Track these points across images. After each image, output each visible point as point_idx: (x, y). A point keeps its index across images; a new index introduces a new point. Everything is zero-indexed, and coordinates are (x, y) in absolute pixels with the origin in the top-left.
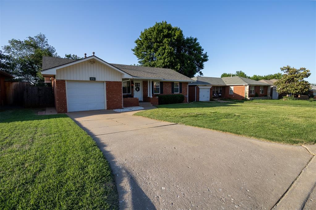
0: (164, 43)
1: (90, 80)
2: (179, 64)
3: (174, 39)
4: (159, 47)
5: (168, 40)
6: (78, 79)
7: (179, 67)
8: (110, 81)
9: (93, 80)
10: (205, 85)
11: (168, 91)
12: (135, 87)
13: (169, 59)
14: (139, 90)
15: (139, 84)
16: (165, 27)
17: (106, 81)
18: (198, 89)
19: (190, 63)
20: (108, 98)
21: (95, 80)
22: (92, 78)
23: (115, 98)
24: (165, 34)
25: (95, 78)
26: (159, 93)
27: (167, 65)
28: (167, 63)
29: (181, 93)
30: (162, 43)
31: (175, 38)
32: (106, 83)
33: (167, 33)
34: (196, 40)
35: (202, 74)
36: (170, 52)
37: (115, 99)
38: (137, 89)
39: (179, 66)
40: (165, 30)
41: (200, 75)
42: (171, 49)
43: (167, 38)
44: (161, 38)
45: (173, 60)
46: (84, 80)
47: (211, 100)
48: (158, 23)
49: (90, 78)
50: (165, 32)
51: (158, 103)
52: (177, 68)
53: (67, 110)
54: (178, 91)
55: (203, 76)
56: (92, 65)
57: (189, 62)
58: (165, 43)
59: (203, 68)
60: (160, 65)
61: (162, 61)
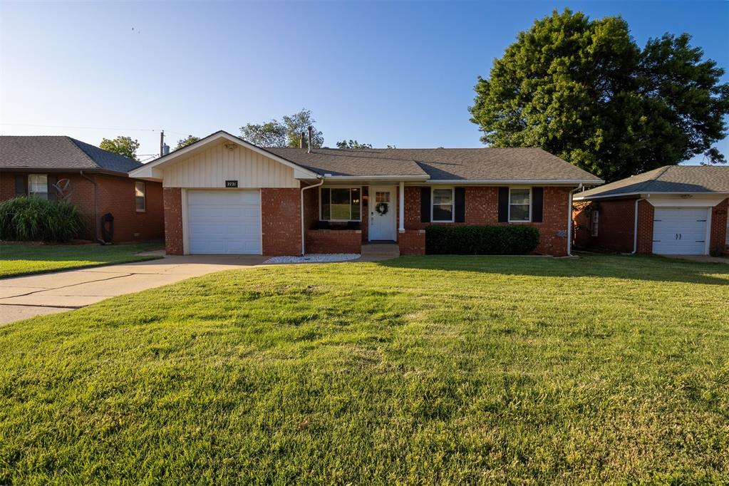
0: (551, 75)
1: (227, 186)
2: (599, 132)
3: (587, 55)
4: (534, 87)
5: (562, 63)
6: (203, 186)
7: (600, 140)
8: (271, 188)
9: (232, 186)
10: (684, 197)
11: (483, 215)
12: (373, 203)
13: (564, 119)
14: (385, 212)
15: (388, 193)
16: (560, 26)
17: (262, 189)
18: (648, 210)
19: (647, 123)
20: (266, 228)
21: (236, 186)
22: (230, 182)
23: (283, 230)
24: (554, 47)
25: (236, 182)
26: (451, 219)
27: (555, 137)
28: (557, 131)
29: (540, 221)
30: (547, 74)
31: (590, 50)
32: (262, 193)
33: (563, 41)
34: (683, 41)
35: (722, 156)
36: (569, 97)
37: (282, 232)
38: (382, 209)
39: (599, 136)
40: (554, 35)
41: (713, 160)
42: (571, 89)
43: (560, 57)
44: (542, 60)
45: (578, 121)
46: (214, 186)
47: (714, 253)
48: (540, 21)
49: (227, 182)
50: (557, 39)
51: (424, 248)
52: (593, 144)
53: (182, 248)
54: (528, 217)
55: (726, 164)
56: (231, 153)
57: (643, 118)
58: (555, 72)
59: (721, 137)
60: (532, 139)
61: (538, 129)
